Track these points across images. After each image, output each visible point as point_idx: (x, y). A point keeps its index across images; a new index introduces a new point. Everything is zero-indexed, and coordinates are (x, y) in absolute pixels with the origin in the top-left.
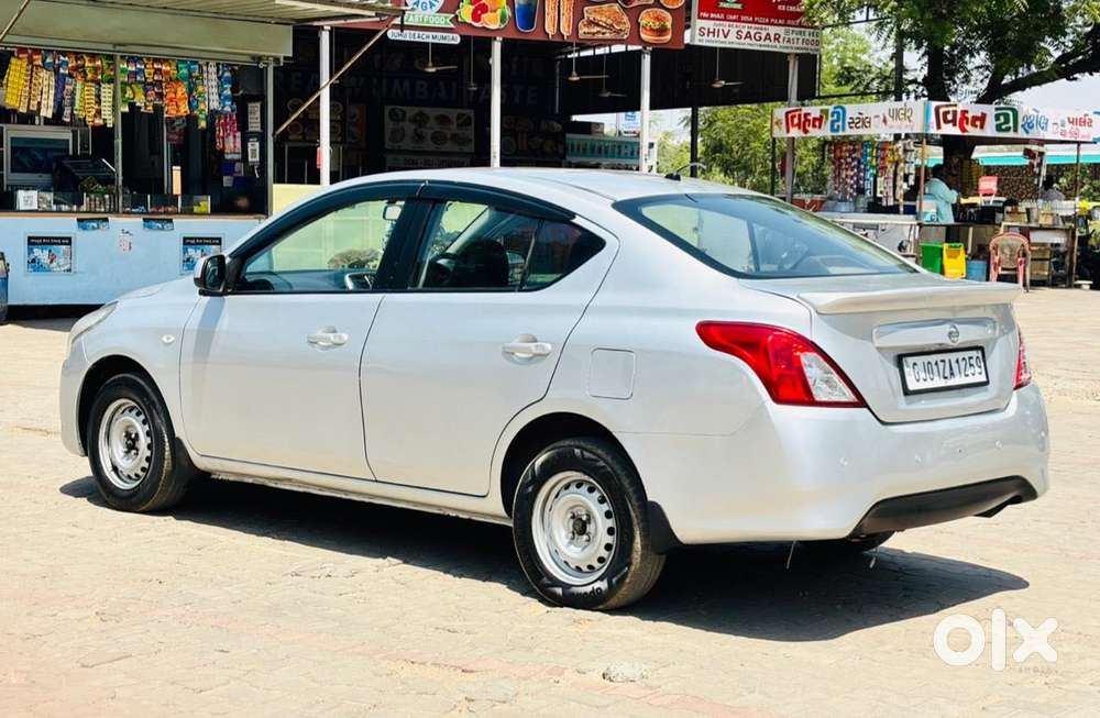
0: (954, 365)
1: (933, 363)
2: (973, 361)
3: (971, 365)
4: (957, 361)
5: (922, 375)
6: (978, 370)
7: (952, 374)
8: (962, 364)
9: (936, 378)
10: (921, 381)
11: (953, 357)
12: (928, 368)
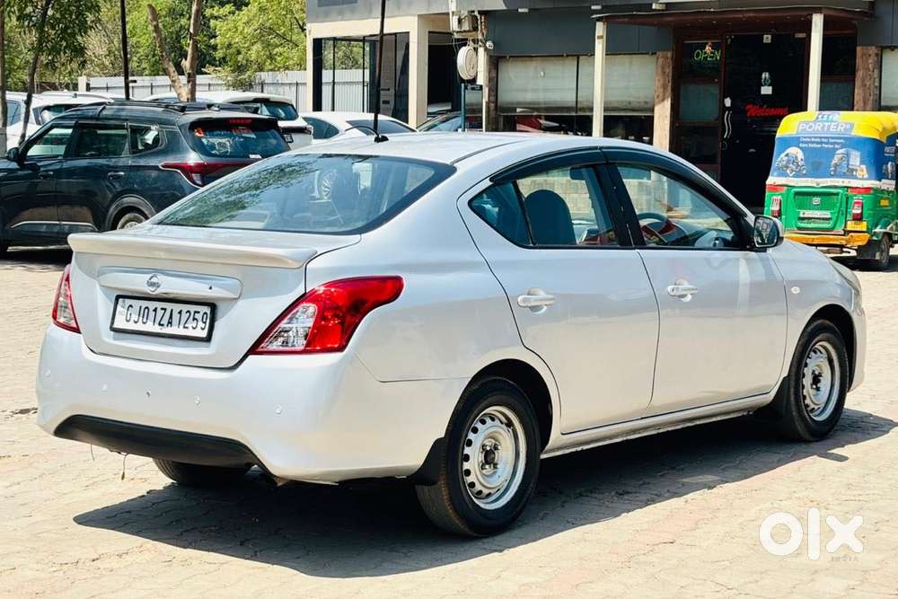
0: (176, 317)
1: (151, 309)
2: (199, 316)
3: (194, 319)
4: (180, 312)
5: (135, 317)
6: (201, 324)
7: (170, 323)
8: (185, 316)
9: (150, 323)
10: (132, 321)
11: (177, 307)
12: (144, 313)
